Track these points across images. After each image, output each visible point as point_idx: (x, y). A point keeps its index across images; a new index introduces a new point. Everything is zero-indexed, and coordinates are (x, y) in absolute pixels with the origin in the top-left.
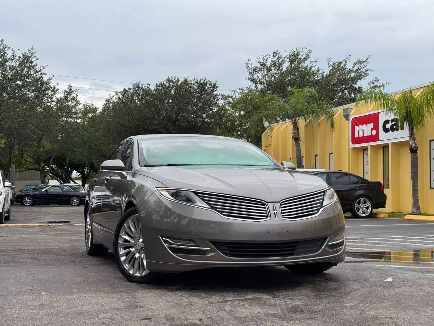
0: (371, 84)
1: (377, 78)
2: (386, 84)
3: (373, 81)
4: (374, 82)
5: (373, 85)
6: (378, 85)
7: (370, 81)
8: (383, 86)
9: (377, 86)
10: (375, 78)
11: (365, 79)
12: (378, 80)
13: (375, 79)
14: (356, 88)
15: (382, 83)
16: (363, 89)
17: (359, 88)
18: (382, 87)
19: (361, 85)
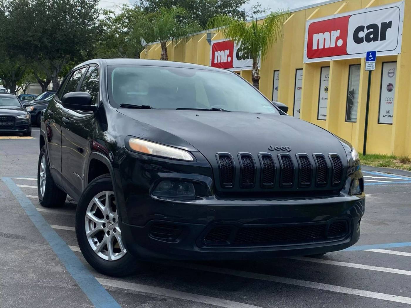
0: (254, 9)
1: (259, 3)
2: (268, 9)
3: (255, 6)
4: (256, 6)
5: (255, 10)
6: (260, 10)
7: (253, 6)
9: (259, 11)
11: (249, 3)
12: (260, 5)
13: (257, 4)
14: (239, 12)
15: (264, 8)
16: (246, 12)
17: (242, 12)
18: (263, 11)
19: (244, 9)
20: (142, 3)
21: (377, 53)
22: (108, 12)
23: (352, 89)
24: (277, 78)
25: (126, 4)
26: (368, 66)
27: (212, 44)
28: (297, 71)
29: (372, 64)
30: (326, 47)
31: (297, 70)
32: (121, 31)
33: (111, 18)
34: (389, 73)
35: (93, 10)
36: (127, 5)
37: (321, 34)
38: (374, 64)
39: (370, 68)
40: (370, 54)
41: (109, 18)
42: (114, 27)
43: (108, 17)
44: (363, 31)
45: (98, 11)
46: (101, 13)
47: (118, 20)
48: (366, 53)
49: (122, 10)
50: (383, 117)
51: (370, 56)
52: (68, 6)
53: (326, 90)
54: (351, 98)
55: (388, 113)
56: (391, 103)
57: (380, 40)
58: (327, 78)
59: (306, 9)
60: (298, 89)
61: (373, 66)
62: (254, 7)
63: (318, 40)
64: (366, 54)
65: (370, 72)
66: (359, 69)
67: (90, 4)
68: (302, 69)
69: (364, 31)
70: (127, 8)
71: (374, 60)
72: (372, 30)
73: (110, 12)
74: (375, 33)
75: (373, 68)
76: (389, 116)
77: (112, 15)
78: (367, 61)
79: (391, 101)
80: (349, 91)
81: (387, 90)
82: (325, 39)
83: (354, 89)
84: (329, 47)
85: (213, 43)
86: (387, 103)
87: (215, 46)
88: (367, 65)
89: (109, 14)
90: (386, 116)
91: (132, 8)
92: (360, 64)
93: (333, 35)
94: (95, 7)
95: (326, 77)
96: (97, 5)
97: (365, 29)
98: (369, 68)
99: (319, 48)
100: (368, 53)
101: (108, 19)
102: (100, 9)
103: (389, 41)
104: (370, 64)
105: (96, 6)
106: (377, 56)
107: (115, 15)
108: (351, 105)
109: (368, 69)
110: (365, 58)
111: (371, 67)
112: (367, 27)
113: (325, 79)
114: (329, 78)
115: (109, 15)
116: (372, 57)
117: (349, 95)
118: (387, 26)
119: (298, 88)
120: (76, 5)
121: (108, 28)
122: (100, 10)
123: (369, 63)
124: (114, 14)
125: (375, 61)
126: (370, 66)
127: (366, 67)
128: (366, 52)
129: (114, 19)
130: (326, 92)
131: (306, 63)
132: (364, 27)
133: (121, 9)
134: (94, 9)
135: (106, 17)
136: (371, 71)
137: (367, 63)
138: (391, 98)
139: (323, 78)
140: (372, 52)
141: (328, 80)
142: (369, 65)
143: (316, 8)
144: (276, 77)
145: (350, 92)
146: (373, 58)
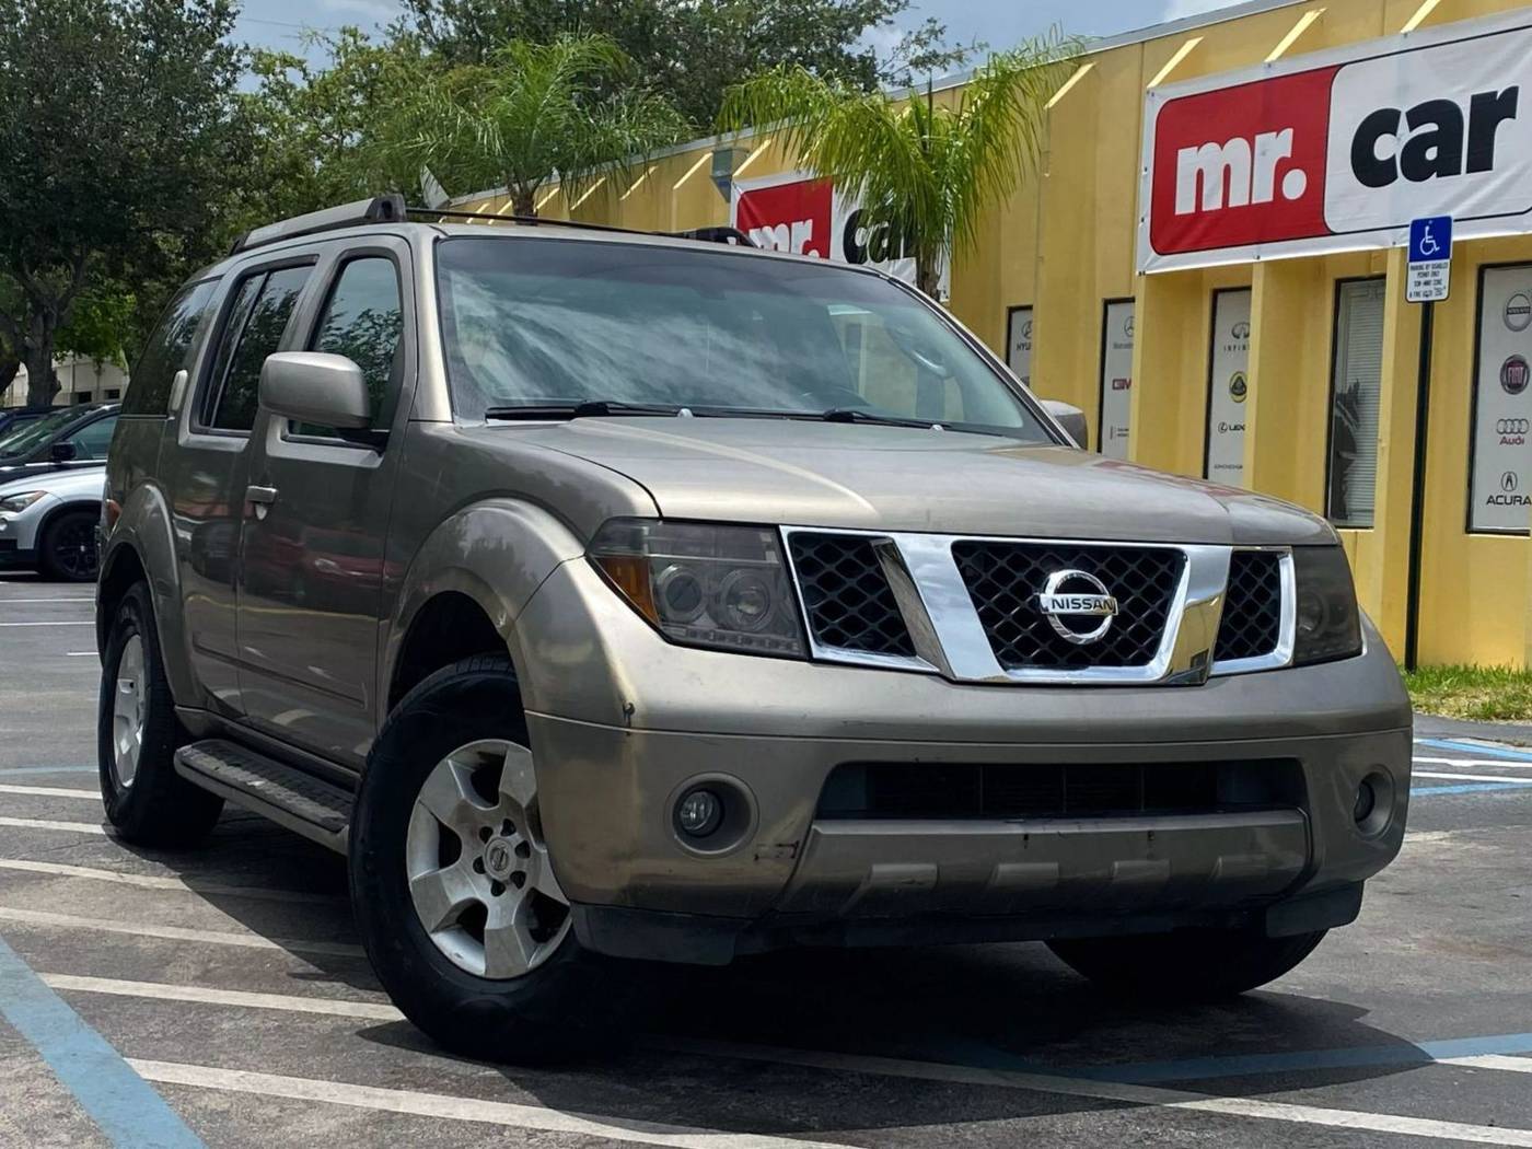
0: (913, 47)
1: (935, 22)
2: (972, 48)
3: (919, 32)
4: (924, 36)
5: (920, 52)
6: (941, 52)
7: (910, 33)
8: (960, 58)
9: (936, 55)
10: (929, 21)
11: (891, 22)
12: (941, 31)
13: (929, 26)
14: (849, 58)
15: (958, 44)
16: (879, 61)
17: (863, 59)
18: (954, 58)
19: (872, 46)
20: (425, 24)
21: (1453, 224)
22: (278, 62)
23: (1351, 381)
24: (1024, 340)
25: (353, 27)
26: (1419, 283)
27: (736, 195)
28: (1110, 307)
29: (1435, 274)
30: (1232, 204)
31: (1107, 303)
32: (332, 144)
33: (292, 86)
34: (1509, 311)
35: (208, 55)
36: (360, 31)
37: (1211, 147)
38: (1444, 274)
39: (1427, 288)
40: (1427, 228)
41: (282, 91)
42: (303, 128)
43: (278, 82)
44: (1394, 133)
45: (234, 58)
46: (247, 66)
47: (322, 97)
48: (1407, 226)
49: (338, 53)
50: (1489, 502)
51: (1428, 239)
52: (98, 38)
53: (1239, 388)
54: (1346, 423)
55: (1509, 488)
56: (1522, 442)
57: (1468, 172)
58: (1242, 337)
59: (1143, 43)
60: (1114, 388)
61: (1439, 282)
62: (913, 38)
63: (1200, 174)
64: (1409, 229)
65: (1428, 307)
66: (1381, 296)
67: (195, 26)
68: (1132, 300)
69: (1399, 132)
70: (361, 43)
71: (1443, 254)
72: (1432, 127)
73: (287, 62)
74: (1447, 140)
75: (1439, 292)
76: (1515, 499)
77: (293, 76)
78: (1411, 261)
79: (1519, 432)
80: (1338, 390)
81: (1503, 384)
82: (1227, 170)
83: (1357, 385)
84: (1246, 202)
85: (742, 192)
86: (1504, 441)
87: (749, 203)
88: (1413, 276)
89: (281, 72)
90: (1501, 500)
91: (382, 46)
92: (1383, 277)
93: (1264, 154)
94: (218, 41)
95: (1236, 332)
96: (227, 30)
97: (1403, 123)
98: (1422, 288)
99: (1204, 209)
100: (1417, 228)
101: (274, 93)
102: (241, 47)
103: (1506, 175)
104: (1425, 275)
105: (221, 35)
106: (1455, 238)
107: (306, 74)
108: (1345, 455)
109: (1418, 294)
110: (1404, 249)
111: (1431, 288)
112: (1409, 114)
113: (1233, 341)
114: (1247, 336)
115: (281, 77)
116: (1433, 241)
117: (1336, 412)
118: (1495, 108)
119: (1116, 385)
120: (134, 34)
121: (275, 132)
122: (240, 51)
123: (1421, 267)
124: (304, 70)
125: (1448, 261)
126: (1427, 283)
127: (1411, 288)
128: (1409, 222)
129: (303, 92)
130: (1240, 398)
131: (1147, 272)
132: (1395, 114)
133: (334, 50)
134: (213, 51)
135: (266, 82)
136: (1433, 302)
137: (1413, 268)
138: (1520, 421)
139: (1224, 337)
140: (1432, 219)
141: (1244, 348)
142: (1423, 280)
143: (1186, 35)
144: (1017, 338)
145: (1342, 397)
146: (1437, 249)
